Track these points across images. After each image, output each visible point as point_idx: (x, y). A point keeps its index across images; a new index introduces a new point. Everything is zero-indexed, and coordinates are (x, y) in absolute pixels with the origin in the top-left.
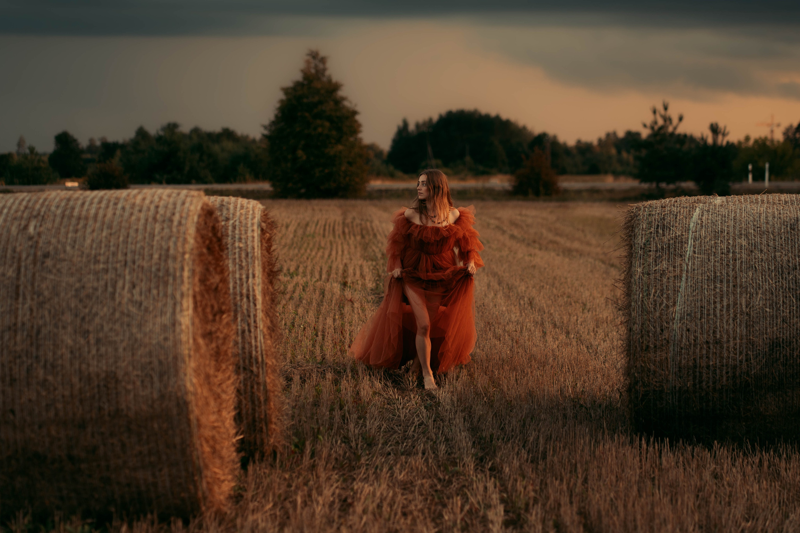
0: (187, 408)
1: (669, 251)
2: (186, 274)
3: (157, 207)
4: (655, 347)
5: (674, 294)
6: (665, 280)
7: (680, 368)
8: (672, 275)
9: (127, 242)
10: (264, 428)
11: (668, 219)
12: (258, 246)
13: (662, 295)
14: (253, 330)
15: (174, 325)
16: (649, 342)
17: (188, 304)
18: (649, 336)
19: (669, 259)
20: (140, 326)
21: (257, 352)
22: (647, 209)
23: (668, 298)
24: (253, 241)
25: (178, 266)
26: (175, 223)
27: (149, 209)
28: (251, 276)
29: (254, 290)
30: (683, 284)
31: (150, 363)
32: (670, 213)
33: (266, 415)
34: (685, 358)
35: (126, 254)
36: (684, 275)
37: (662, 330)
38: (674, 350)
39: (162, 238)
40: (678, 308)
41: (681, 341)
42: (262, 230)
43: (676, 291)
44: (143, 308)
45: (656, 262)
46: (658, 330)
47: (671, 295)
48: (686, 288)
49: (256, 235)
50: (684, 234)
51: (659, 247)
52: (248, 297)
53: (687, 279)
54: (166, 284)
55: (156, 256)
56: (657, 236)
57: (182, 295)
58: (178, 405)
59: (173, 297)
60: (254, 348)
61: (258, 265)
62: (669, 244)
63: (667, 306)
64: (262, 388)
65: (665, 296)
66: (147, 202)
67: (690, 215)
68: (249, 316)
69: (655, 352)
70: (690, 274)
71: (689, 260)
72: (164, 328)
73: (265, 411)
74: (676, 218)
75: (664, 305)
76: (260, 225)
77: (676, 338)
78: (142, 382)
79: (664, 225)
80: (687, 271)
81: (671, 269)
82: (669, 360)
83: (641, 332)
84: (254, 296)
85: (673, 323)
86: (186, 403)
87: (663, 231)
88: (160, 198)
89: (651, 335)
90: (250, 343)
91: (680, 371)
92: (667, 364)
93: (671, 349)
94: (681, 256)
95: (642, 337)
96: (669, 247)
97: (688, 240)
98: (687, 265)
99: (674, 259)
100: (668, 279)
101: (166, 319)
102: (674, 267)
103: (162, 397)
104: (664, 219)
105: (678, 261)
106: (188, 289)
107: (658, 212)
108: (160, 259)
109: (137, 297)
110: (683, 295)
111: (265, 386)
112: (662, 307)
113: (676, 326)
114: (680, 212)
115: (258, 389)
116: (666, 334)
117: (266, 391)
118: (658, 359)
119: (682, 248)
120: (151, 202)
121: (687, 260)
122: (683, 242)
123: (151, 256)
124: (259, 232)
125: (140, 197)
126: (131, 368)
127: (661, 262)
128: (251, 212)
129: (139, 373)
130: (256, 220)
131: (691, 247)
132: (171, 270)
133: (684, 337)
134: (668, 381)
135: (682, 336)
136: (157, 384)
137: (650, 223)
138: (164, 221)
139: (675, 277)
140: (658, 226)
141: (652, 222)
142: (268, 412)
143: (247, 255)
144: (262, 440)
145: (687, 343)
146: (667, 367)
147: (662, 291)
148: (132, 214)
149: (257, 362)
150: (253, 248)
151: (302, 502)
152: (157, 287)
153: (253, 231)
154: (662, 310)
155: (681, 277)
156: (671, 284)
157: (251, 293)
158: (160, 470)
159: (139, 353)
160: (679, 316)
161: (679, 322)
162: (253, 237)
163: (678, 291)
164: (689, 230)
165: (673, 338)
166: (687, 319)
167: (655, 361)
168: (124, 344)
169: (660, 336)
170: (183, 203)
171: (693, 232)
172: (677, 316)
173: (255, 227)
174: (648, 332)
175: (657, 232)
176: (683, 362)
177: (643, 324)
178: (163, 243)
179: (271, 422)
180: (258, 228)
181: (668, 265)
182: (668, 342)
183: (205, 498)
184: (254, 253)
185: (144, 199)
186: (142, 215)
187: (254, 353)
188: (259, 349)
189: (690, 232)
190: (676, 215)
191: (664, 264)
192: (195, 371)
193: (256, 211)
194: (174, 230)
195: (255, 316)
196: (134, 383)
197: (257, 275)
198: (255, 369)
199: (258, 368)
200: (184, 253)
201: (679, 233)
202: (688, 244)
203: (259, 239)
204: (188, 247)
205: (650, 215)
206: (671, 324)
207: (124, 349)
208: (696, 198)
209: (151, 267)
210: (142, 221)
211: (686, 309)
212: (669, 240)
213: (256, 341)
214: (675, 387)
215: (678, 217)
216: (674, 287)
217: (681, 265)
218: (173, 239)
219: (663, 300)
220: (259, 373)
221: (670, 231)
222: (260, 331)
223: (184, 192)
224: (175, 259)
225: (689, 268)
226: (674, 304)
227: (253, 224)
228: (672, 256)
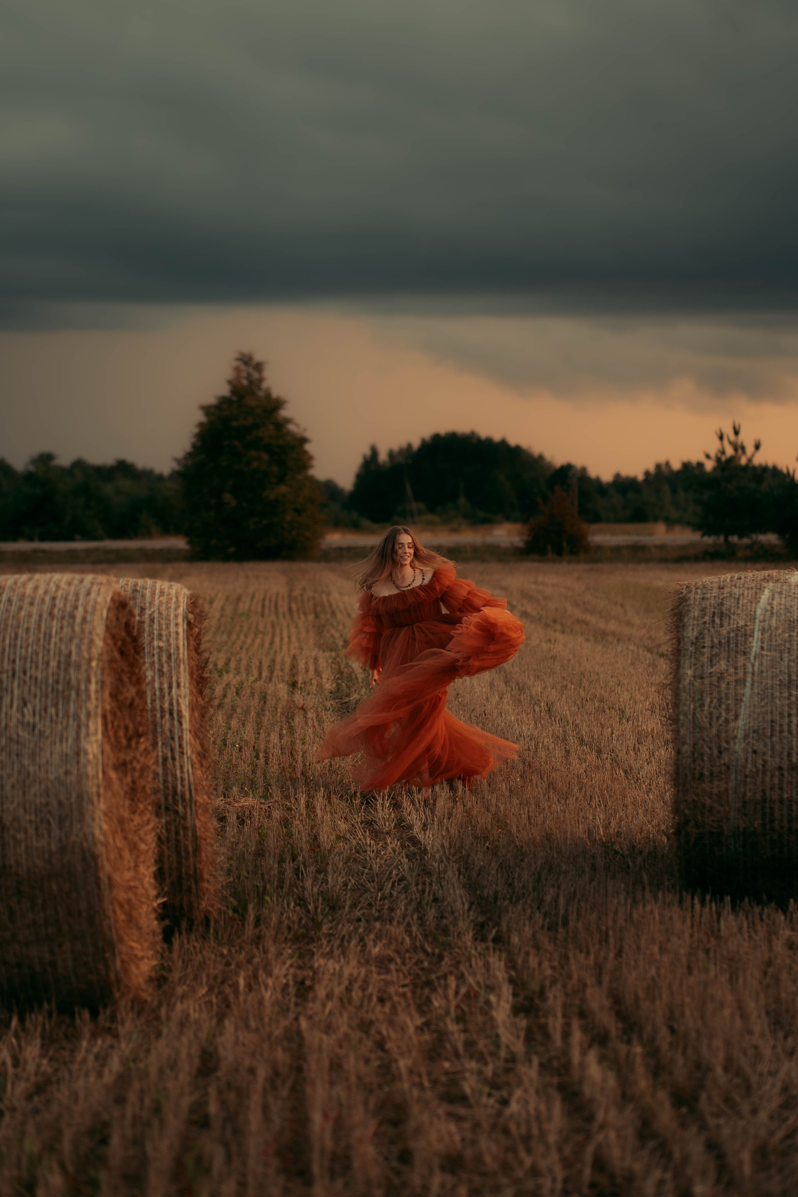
0: (96, 863)
1: (729, 646)
2: (93, 687)
3: (54, 598)
4: (712, 774)
5: (736, 705)
6: (723, 686)
7: (744, 802)
8: (732, 679)
9: (15, 646)
10: (194, 886)
11: (727, 604)
12: (184, 645)
13: (720, 706)
14: (177, 757)
15: (78, 754)
16: (703, 768)
17: (96, 726)
18: (703, 760)
19: (728, 657)
20: (33, 756)
21: (183, 786)
22: (699, 591)
23: (728, 710)
24: (177, 639)
25: (82, 676)
26: (78, 620)
27: (43, 601)
28: (174, 685)
29: (178, 704)
30: (747, 691)
31: (47, 804)
32: (731, 596)
33: (195, 870)
34: (750, 790)
35: (14, 661)
36: (749, 679)
37: (720, 752)
38: (736, 779)
39: (61, 639)
40: (740, 723)
41: (745, 767)
42: (189, 623)
43: (738, 700)
44: (37, 732)
45: (711, 661)
46: (716, 752)
47: (732, 706)
48: (752, 695)
49: (181, 630)
50: (748, 624)
51: (716, 641)
52: (171, 714)
53: (752, 685)
54: (67, 700)
55: (53, 664)
56: (713, 627)
57: (88, 715)
58: (84, 859)
59: (77, 717)
60: (179, 781)
61: (185, 671)
62: (729, 638)
63: (727, 721)
64: (190, 834)
65: (724, 706)
66: (41, 591)
67: (756, 598)
68: (173, 739)
69: (711, 781)
70: (756, 678)
71: (755, 659)
72: (65, 758)
73: (195, 865)
74: (738, 603)
75: (723, 719)
76: (186, 617)
77: (739, 763)
78: (37, 829)
79: (722, 613)
80: (753, 674)
81: (731, 670)
82: (730, 792)
83: (693, 754)
84: (179, 712)
85: (735, 743)
86: (95, 857)
87: (721, 620)
88: (58, 587)
89: (705, 758)
90: (175, 776)
91: (744, 806)
92: (728, 797)
93: (733, 777)
94: (745, 653)
95: (694, 761)
96: (729, 642)
97: (753, 633)
98: (753, 665)
99: (736, 657)
100: (728, 684)
101: (67, 747)
102: (736, 668)
103: (63, 849)
104: (722, 604)
105: (741, 660)
106: (97, 707)
107: (714, 595)
108: (59, 667)
109: (29, 718)
110: (748, 705)
111: (194, 831)
112: (720, 722)
113: (739, 747)
114: (743, 594)
115: (186, 836)
116: (725, 758)
117: (195, 838)
118: (715, 791)
119: (745, 642)
120: (46, 592)
121: (752, 659)
122: (747, 636)
123: (48, 663)
124: (185, 626)
125: (30, 586)
126: (21, 811)
127: (719, 662)
128: (174, 600)
129: (33, 817)
130: (181, 611)
131: (757, 642)
132: (74, 682)
133: (750, 761)
134: (728, 819)
135: (746, 760)
136: (56, 832)
137: (703, 610)
138: (63, 617)
139: (736, 681)
140: (714, 613)
141: (706, 608)
142: (198, 865)
143: (169, 657)
144: (191, 903)
145: (754, 770)
146: (728, 801)
147: (720, 700)
148: (20, 608)
149: (184, 800)
150: (178, 648)
151: (245, 986)
152: (56, 705)
153: (177, 625)
154: (721, 725)
155: (745, 681)
156: (732, 691)
157: (175, 708)
158: (60, 945)
159: (33, 791)
160: (743, 733)
161: (742, 741)
162: (177, 633)
163: (741, 700)
164: (755, 618)
165: (734, 763)
166: (753, 738)
167: (711, 793)
168: (13, 780)
169: (717, 760)
170: (88, 593)
171: (760, 622)
172: (740, 734)
173: (180, 620)
174: (702, 755)
175: (713, 621)
176: (749, 794)
177: (695, 744)
178: (63, 647)
179: (202, 879)
180: (183, 621)
181: (727, 666)
182: (728, 768)
183: (119, 981)
184: (178, 654)
185: (36, 588)
186: (35, 610)
187: (179, 787)
188: (186, 782)
189: (757, 621)
190: (738, 599)
191: (723, 665)
192: (105, 814)
193: (181, 599)
194: (77, 628)
195: (181, 738)
196: (26, 831)
197: (182, 684)
198: (180, 809)
199: (185, 808)
200: (90, 660)
201: (741, 623)
202: (753, 637)
203: (185, 636)
204: (95, 651)
205: (703, 598)
206: (732, 743)
207: (13, 787)
208: (766, 573)
209: (47, 678)
210: (35, 618)
211: (752, 724)
212: (729, 633)
213: (182, 772)
214: (738, 828)
215: (741, 602)
216: (736, 695)
217: (744, 665)
218: (76, 641)
219: (721, 713)
220: (186, 814)
221: (729, 620)
222: (188, 758)
223: (89, 577)
224: (78, 667)
225: (756, 669)
226: (736, 717)
227: (176, 616)
228: (733, 654)
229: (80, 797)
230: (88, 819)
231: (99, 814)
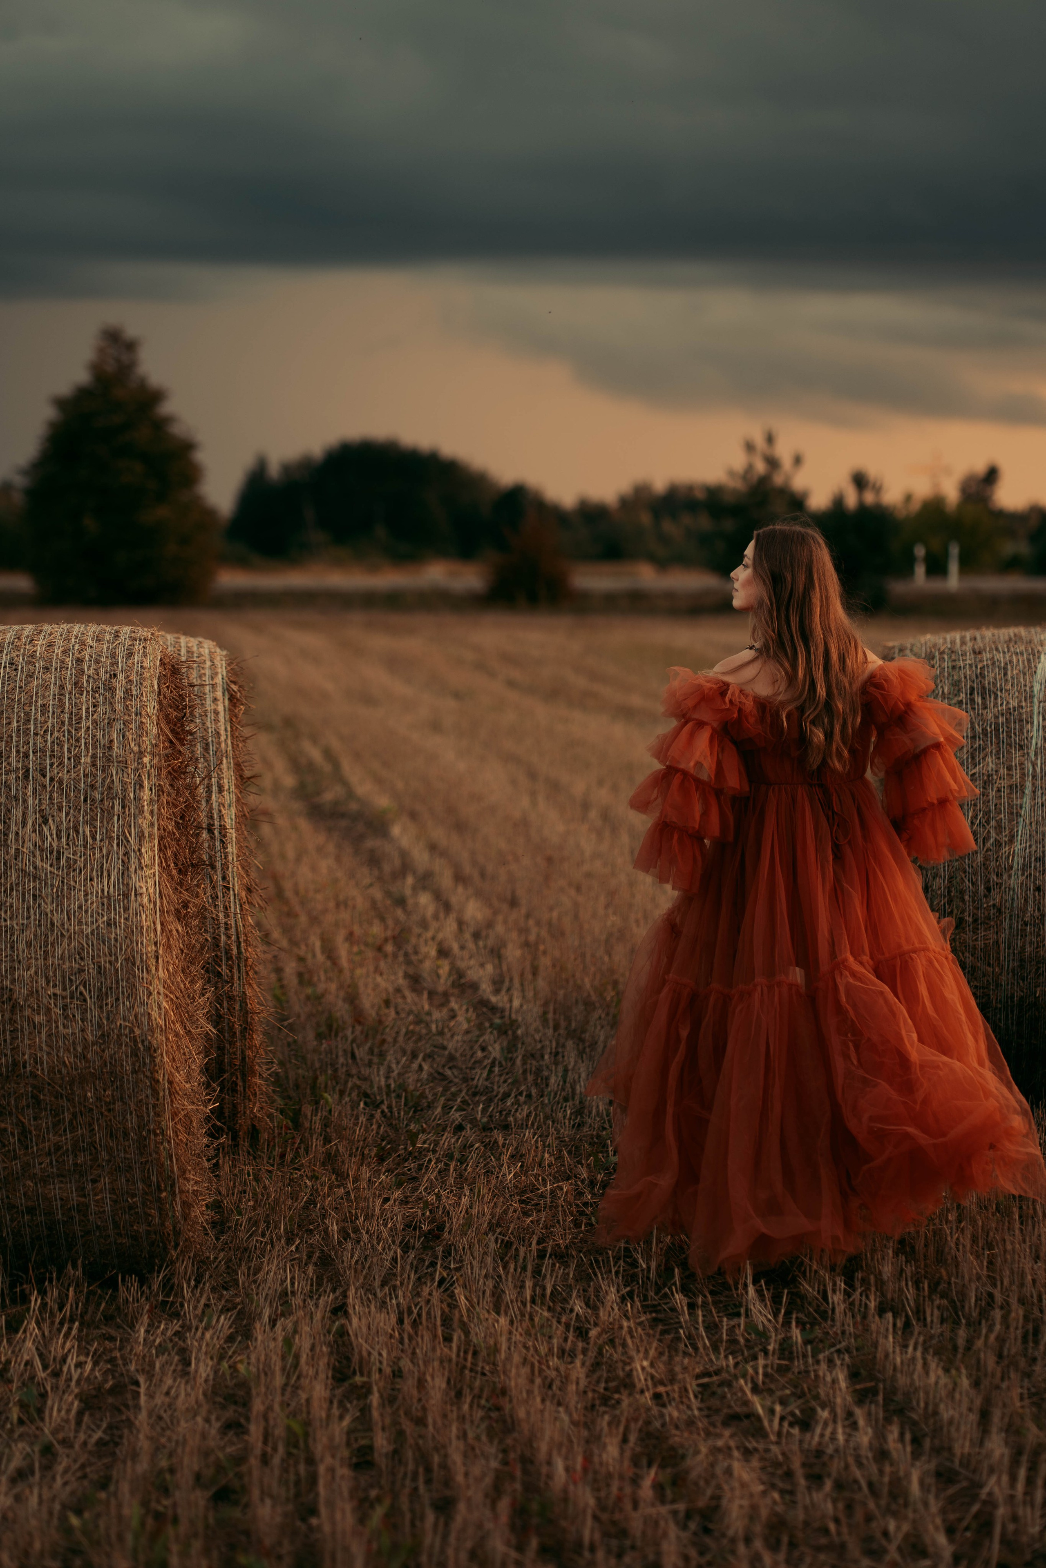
0: (153, 1059)
1: (997, 736)
2: (146, 795)
3: (79, 661)
4: (975, 921)
5: (1010, 821)
6: (992, 793)
7: (1022, 960)
8: (1005, 783)
9: (27, 732)
10: (240, 1083)
11: (990, 676)
12: (226, 730)
13: (988, 822)
14: (220, 895)
15: (126, 896)
16: (963, 911)
17: (150, 852)
18: (963, 901)
19: (998, 752)
20: (59, 899)
21: (229, 937)
22: (946, 657)
23: (999, 828)
24: (216, 721)
25: (130, 779)
26: (119, 694)
27: (63, 666)
28: (215, 788)
29: (221, 817)
30: (1027, 801)
31: (81, 971)
32: (993, 664)
33: (244, 1059)
34: (1031, 943)
35: (26, 756)
36: (1029, 784)
37: (988, 889)
38: (1010, 927)
39: (95, 722)
40: (1017, 847)
41: (1024, 910)
42: (232, 698)
43: (1014, 814)
44: (63, 861)
45: (973, 758)
46: (982, 888)
47: (1005, 822)
48: (1033, 808)
49: (220, 708)
50: (1024, 704)
51: (979, 729)
52: (210, 831)
53: (1034, 792)
54: (108, 814)
55: (86, 760)
56: (974, 709)
57: (141, 836)
58: (135, 1053)
59: (123, 840)
60: (222, 930)
61: (228, 768)
62: (997, 724)
63: (998, 844)
64: (237, 1007)
65: (993, 823)
66: (58, 651)
67: (1030, 667)
68: (213, 867)
69: (975, 931)
70: (1039, 782)
71: (1036, 755)
72: (107, 903)
73: (243, 1052)
74: (1005, 674)
75: (992, 840)
76: (227, 690)
77: (1015, 905)
78: (65, 1008)
79: (984, 688)
80: (1034, 777)
81: (1003, 771)
82: (1002, 946)
83: (949, 892)
84: (223, 828)
85: (1010, 876)
86: (151, 1050)
87: (983, 698)
88: (83, 643)
89: (967, 897)
90: (216, 919)
91: (1022, 967)
92: (998, 953)
93: (1006, 924)
94: (1021, 747)
95: (950, 902)
96: (997, 730)
97: (1032, 717)
98: (1034, 765)
99: (1009, 752)
100: (999, 790)
101: (109, 885)
102: (1009, 768)
103: (104, 1037)
104: (982, 675)
105: (1017, 757)
106: (152, 825)
107: (968, 662)
108: (94, 765)
109: (51, 841)
110: (1028, 822)
111: (244, 1002)
112: (988, 845)
113: (1015, 881)
114: (1011, 662)
115: (231, 1010)
116: (996, 898)
117: (245, 1013)
118: (980, 944)
119: (1021, 730)
120: (66, 652)
121: (1032, 754)
122: (1023, 721)
123: (77, 758)
124: (227, 702)
125: (41, 641)
126: (42, 982)
127: (984, 759)
128: (208, 663)
129: (58, 991)
130: (219, 680)
131: (1038, 730)
132: (118, 788)
133: (1031, 901)
134: (998, 985)
135: (1026, 900)
136: (93, 1013)
137: (956, 684)
138: (96, 690)
139: (1011, 787)
140: (972, 689)
141: (960, 681)
142: (249, 1053)
143: (206, 748)
144: (235, 1106)
145: (1037, 914)
146: (998, 959)
147: (987, 813)
148: (31, 676)
149: (230, 958)
150: (218, 734)
152: (91, 823)
153: (215, 700)
154: (989, 850)
155: (1023, 787)
156: (1005, 800)
157: (217, 823)
158: (94, 1181)
159: (59, 951)
160: (1021, 861)
161: (1020, 873)
162: (216, 713)
163: (1018, 815)
164: (1032, 697)
165: (1008, 904)
166: (1035, 868)
167: (974, 947)
168: (29, 934)
169: (984, 900)
170: (130, 655)
171: (1040, 702)
172: (1017, 862)
173: (219, 694)
174: (962, 892)
175: (973, 701)
176: (1028, 949)
177: (951, 878)
178: (99, 735)
179: (253, 1072)
180: (224, 695)
181: (996, 765)
182: (999, 911)
184: (219, 743)
185: (50, 645)
186: (51, 677)
187: (223, 938)
188: (233, 931)
189: (1035, 700)
190: (1005, 669)
191: (990, 763)
193: (217, 662)
194: (119, 707)
195: (225, 867)
196: (49, 1010)
197: (226, 787)
198: (224, 970)
199: (231, 969)
200: (141, 754)
201: (1014, 703)
202: (1032, 723)
203: (227, 717)
204: (147, 742)
205: (954, 667)
206: (1005, 876)
207: (29, 945)
208: (1011, 631)
209: (77, 781)
210: (53, 690)
211: (1034, 848)
212: (996, 717)
213: (227, 916)
214: (1012, 997)
215: (1009, 673)
216: (1011, 806)
217: (1021, 764)
218: (117, 725)
219: (989, 832)
220: (232, 977)
221: (996, 698)
222: (235, 895)
223: (126, 630)
224: (124, 764)
225: (1038, 770)
226: (1011, 840)
227: (213, 686)
228: (1004, 748)
229: (130, 961)
230: (141, 991)
231: (157, 986)
